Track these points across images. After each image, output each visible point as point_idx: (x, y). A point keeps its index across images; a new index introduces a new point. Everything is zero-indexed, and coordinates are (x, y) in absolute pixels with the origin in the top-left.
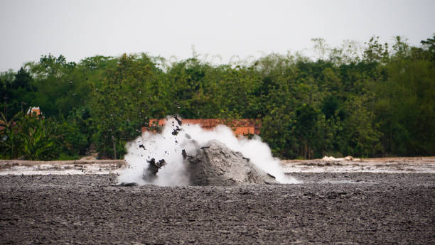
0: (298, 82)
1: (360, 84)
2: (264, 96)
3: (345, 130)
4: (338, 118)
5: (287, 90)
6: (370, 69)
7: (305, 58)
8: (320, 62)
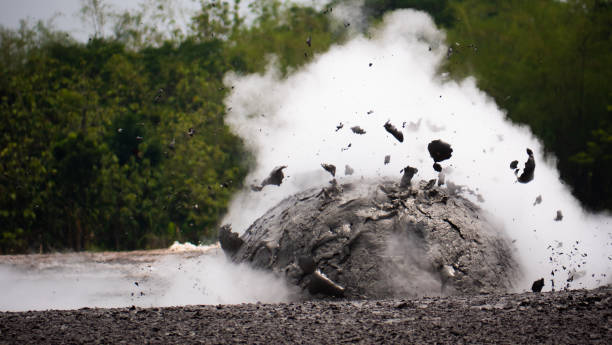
1: (188, 88)
3: (160, 187)
4: (147, 161)
6: (206, 55)
7: (59, 34)
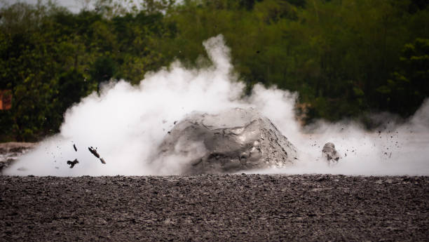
0: (60, 40)
1: (141, 42)
2: (14, 59)
5: (45, 51)
6: (152, 23)
8: (85, 13)
